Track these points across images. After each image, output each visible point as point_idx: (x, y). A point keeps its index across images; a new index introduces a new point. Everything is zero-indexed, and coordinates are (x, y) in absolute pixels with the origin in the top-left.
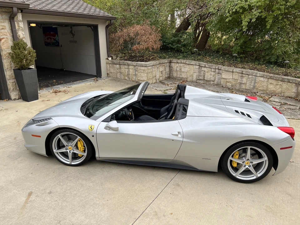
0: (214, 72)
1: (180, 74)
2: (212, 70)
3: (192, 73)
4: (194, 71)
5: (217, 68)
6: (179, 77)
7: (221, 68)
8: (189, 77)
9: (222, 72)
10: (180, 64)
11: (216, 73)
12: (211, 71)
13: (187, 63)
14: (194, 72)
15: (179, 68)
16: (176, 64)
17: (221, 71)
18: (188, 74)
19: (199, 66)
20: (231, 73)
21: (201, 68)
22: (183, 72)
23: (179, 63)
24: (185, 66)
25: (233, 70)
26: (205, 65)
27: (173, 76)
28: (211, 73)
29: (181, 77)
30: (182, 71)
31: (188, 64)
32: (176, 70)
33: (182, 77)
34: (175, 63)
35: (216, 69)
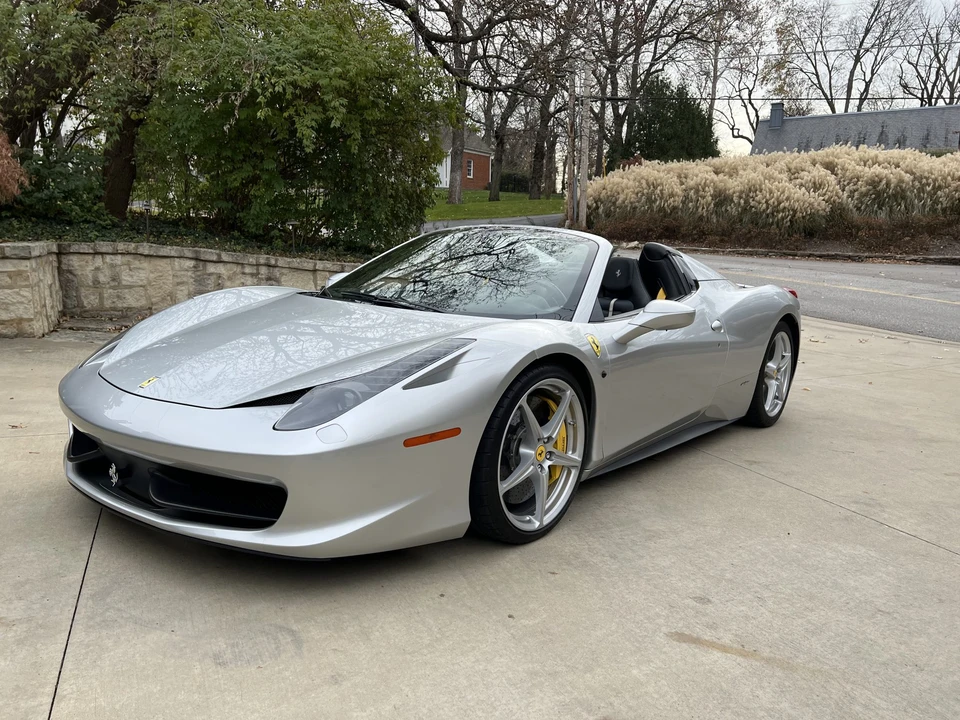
0: (252, 275)
1: (118, 297)
2: (248, 270)
3: (168, 287)
4: (179, 280)
5: (262, 261)
6: (114, 309)
7: (276, 260)
8: (156, 303)
9: (282, 274)
10: (108, 258)
11: (262, 279)
12: (244, 273)
13: (141, 250)
14: (178, 284)
15: (107, 272)
16: (90, 257)
17: (277, 272)
18: (151, 291)
19: (196, 259)
20: (310, 274)
21: (205, 267)
22: (130, 287)
23: (102, 254)
24: (136, 263)
25: (315, 264)
26: (219, 255)
27: (80, 305)
28: (242, 281)
29: (120, 305)
30: (124, 283)
31: (146, 256)
32: (96, 282)
33: (125, 305)
34: (84, 257)
35: (258, 265)
